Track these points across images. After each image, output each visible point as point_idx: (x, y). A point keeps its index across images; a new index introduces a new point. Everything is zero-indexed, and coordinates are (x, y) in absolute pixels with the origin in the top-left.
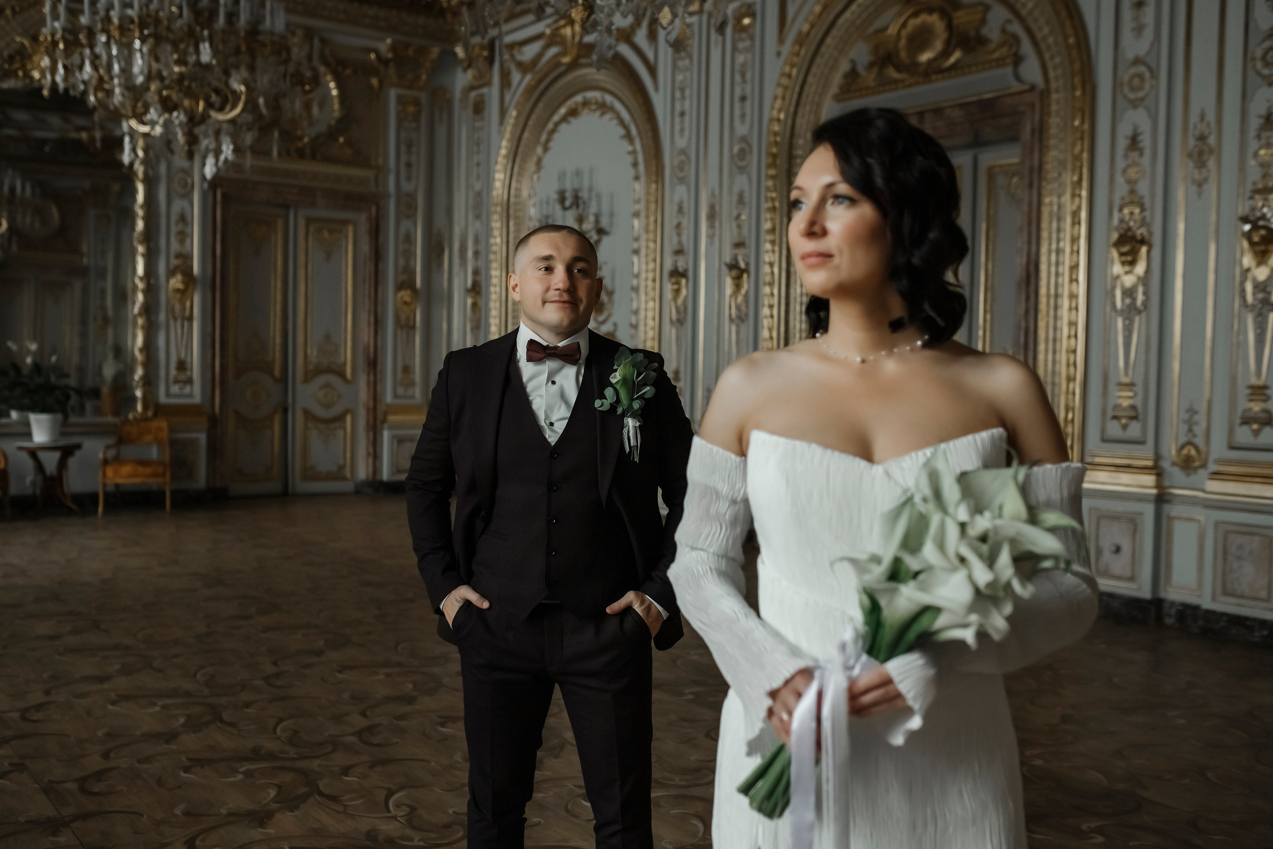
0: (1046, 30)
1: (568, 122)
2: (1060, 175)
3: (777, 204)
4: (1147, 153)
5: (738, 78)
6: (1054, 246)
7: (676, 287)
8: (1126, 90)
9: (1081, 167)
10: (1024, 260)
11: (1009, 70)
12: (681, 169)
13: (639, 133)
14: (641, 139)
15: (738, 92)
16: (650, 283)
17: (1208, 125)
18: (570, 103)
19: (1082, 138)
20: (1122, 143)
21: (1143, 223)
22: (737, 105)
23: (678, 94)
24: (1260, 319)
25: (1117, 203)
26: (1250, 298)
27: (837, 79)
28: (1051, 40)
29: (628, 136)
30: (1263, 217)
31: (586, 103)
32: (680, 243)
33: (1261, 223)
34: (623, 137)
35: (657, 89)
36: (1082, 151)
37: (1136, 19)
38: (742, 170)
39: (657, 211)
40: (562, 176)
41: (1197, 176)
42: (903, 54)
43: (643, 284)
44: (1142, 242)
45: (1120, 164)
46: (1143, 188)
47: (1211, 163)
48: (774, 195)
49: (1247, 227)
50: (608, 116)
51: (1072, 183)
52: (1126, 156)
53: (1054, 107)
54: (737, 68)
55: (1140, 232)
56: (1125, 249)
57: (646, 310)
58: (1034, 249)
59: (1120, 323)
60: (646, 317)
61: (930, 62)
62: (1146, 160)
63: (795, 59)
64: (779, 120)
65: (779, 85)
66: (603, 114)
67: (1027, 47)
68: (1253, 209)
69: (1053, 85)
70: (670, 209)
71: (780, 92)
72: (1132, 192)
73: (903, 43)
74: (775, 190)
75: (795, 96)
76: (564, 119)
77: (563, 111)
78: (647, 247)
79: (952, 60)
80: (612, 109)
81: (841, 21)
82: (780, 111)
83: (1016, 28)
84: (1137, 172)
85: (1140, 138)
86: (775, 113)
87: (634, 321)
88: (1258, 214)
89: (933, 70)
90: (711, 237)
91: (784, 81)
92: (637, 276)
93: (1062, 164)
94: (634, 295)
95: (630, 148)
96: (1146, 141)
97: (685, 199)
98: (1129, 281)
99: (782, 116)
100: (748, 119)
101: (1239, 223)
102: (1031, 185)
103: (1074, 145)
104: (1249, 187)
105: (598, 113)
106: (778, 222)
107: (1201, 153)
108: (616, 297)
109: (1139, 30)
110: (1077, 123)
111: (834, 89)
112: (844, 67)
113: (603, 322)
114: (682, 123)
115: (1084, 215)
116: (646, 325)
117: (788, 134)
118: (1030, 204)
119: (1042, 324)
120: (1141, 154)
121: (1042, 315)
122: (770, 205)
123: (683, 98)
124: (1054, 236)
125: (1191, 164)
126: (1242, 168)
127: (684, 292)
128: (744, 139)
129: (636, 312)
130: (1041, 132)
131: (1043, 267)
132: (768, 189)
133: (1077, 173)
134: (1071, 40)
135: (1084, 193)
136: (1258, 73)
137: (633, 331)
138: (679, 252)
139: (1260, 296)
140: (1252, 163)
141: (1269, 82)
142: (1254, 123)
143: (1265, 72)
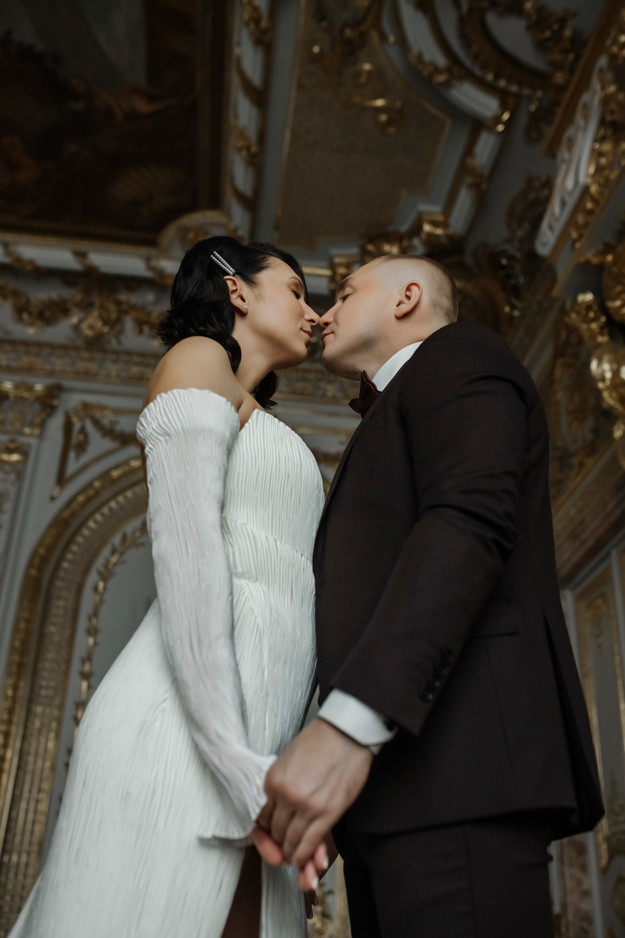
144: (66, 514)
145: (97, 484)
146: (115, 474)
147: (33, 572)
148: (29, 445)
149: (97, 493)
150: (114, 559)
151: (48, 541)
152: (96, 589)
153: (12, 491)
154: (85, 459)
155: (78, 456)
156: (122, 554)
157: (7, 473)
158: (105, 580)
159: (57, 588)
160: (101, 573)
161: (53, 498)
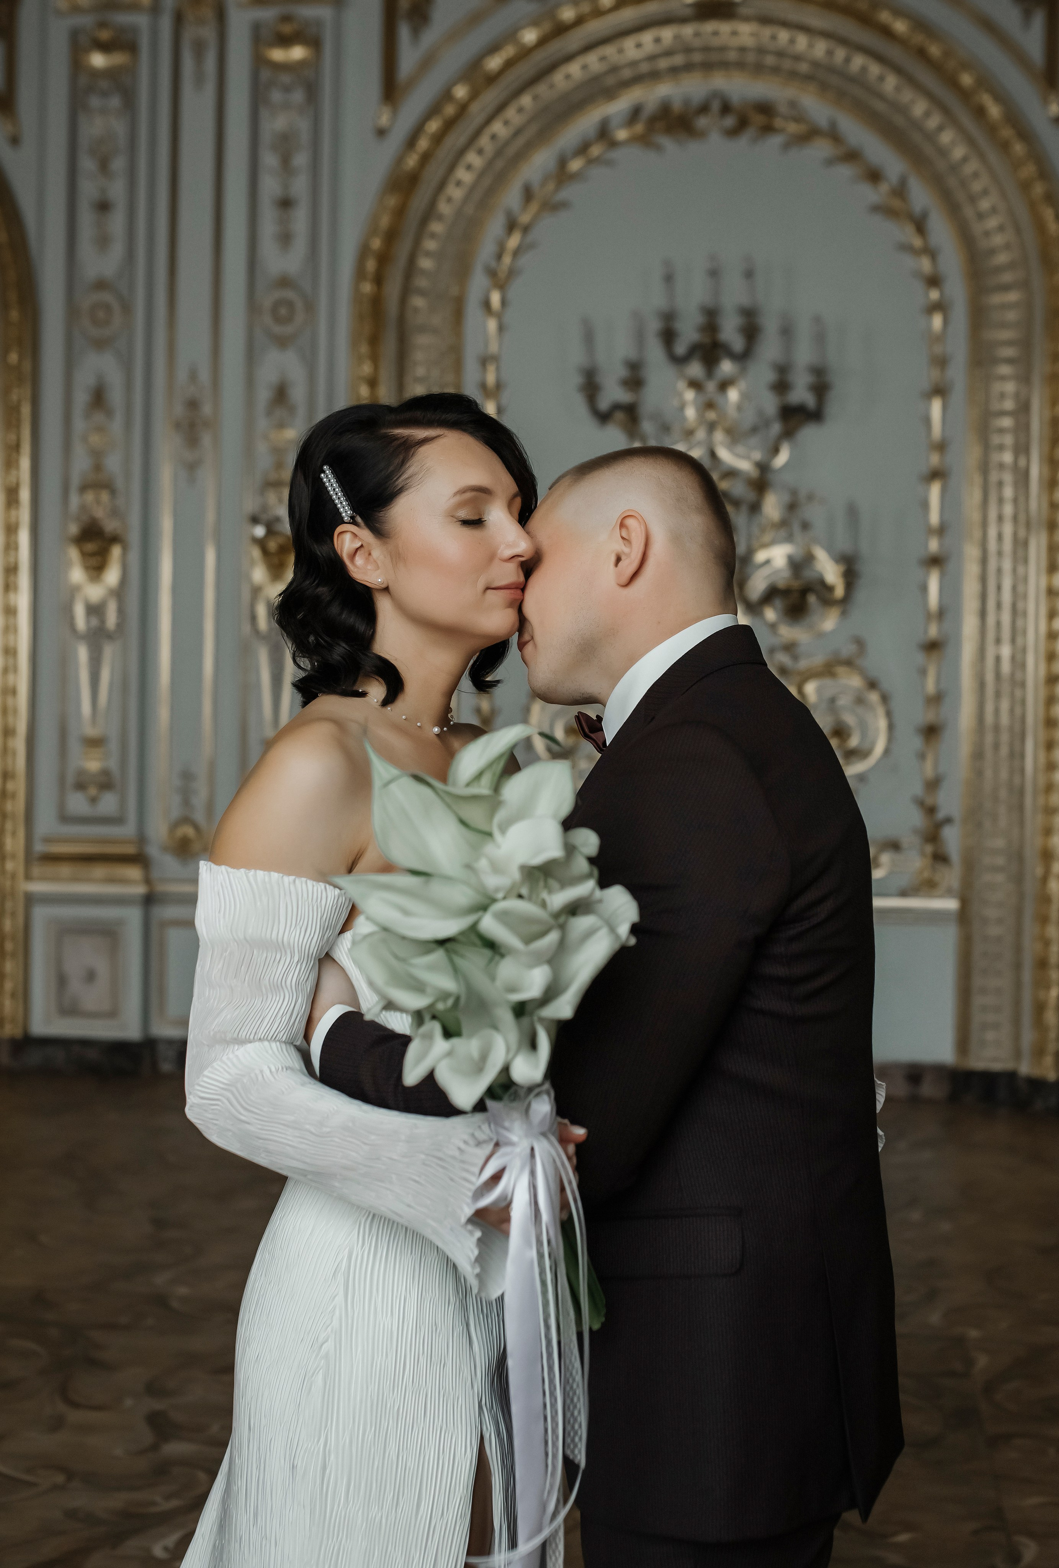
4: (119, 415)
8: (85, 322)
9: (18, 425)
17: (200, 388)
19: (20, 382)
20: (81, 398)
21: (115, 512)
25: (76, 481)
26: (264, 624)
30: (277, 519)
33: (277, 527)
36: (19, 402)
37: (98, 226)
41: (187, 457)
44: (115, 539)
45: (79, 424)
46: (113, 463)
47: (206, 440)
49: (260, 531)
51: (3, 445)
52: (87, 416)
55: (110, 526)
56: (90, 547)
59: (83, 653)
62: (117, 425)
68: (266, 507)
72: (98, 467)
84: (104, 441)
85: (107, 392)
88: (272, 514)
96: (115, 397)
98: (95, 592)
101: (247, 524)
104: (259, 477)
109: (103, 241)
110: (13, 357)
115: (25, 495)
120: (110, 416)
125: (178, 440)
126: (249, 450)
133: (13, 432)
135: (25, 463)
136: (266, 330)
140: (262, 448)
141: (282, 342)
142: (264, 395)
143: (277, 329)
144: (412, 161)
145: (461, 92)
146: (494, 63)
147: (367, 288)
148: (319, 23)
149: (463, 108)
150: (514, 241)
151: (385, 221)
152: (486, 305)
153: (304, 125)
154: (431, 36)
155: (416, 32)
156: (526, 229)
157: (287, 89)
158: (502, 287)
159: (416, 310)
160: (492, 273)
161: (381, 133)
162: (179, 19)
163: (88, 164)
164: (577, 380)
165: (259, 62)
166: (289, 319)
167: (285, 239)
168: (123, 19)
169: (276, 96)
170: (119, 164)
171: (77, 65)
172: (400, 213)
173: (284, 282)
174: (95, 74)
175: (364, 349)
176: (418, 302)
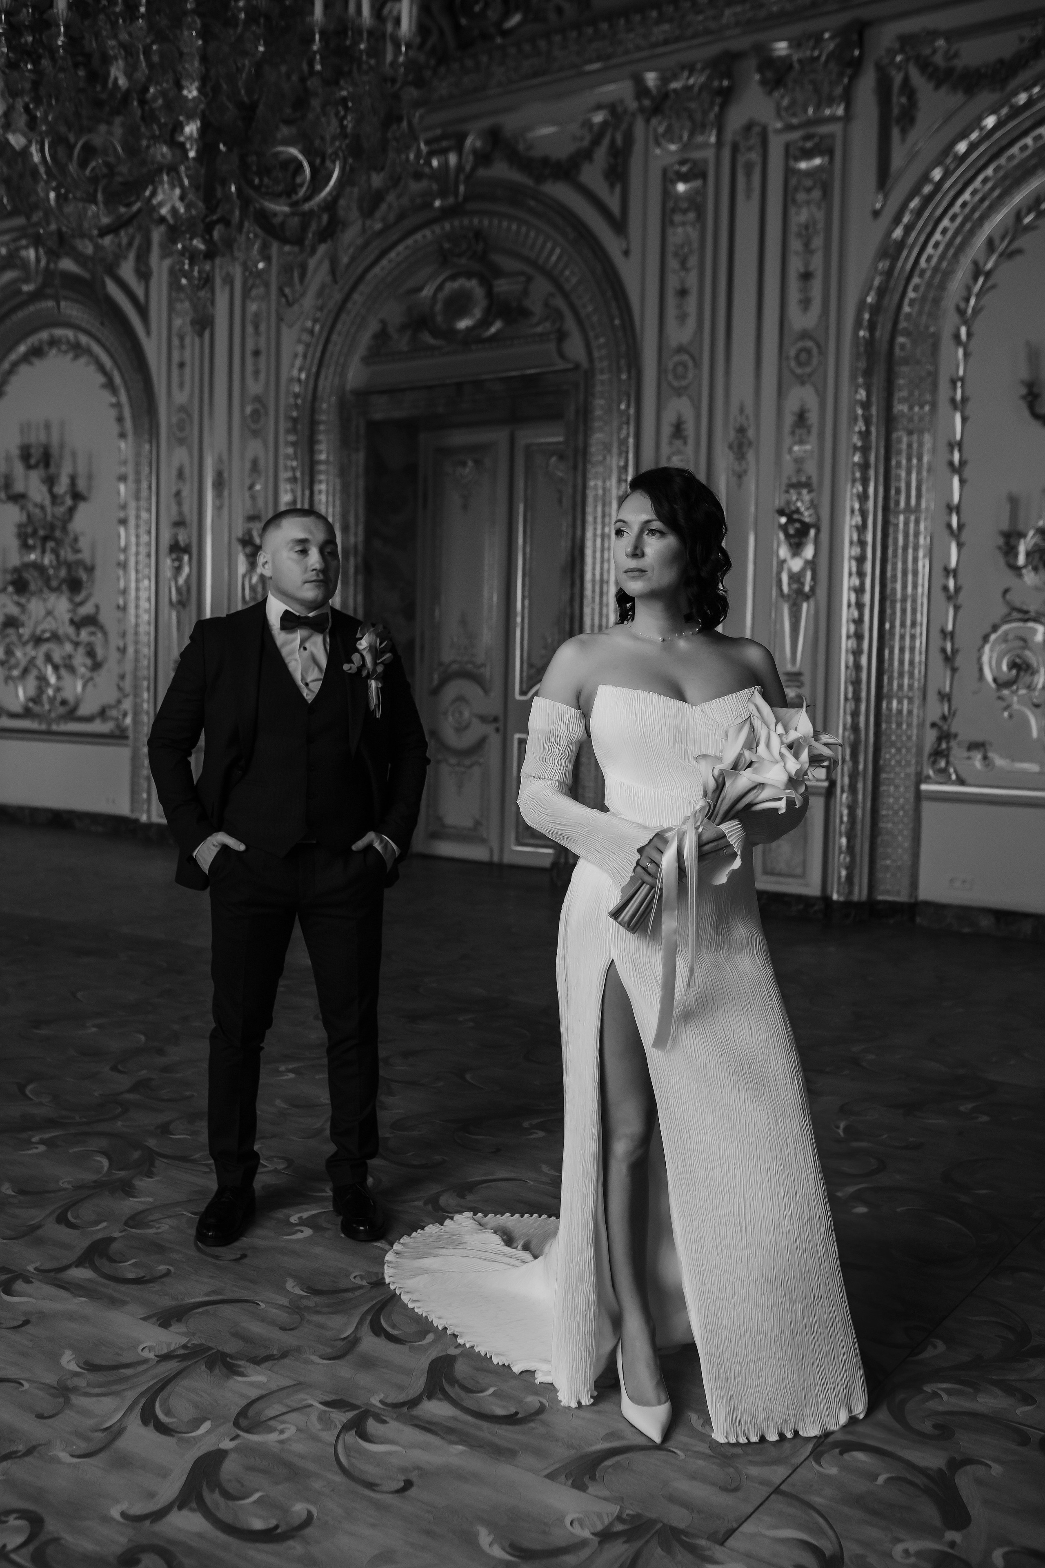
0: (590, 308)
1: (31, 363)
2: (605, 458)
3: (298, 474)
4: (691, 441)
5: (250, 329)
6: (599, 532)
7: (176, 564)
8: (670, 377)
9: (627, 452)
10: (569, 544)
11: (552, 346)
12: (181, 429)
13: (125, 383)
14: (128, 390)
15: (250, 345)
16: (142, 558)
17: (747, 418)
18: (33, 340)
19: (628, 423)
20: (667, 431)
22: (249, 360)
23: (176, 342)
24: (794, 609)
26: (785, 588)
27: (365, 339)
28: (595, 319)
29: (110, 385)
30: (797, 511)
31: (53, 342)
32: (181, 513)
33: (796, 516)
34: (104, 386)
35: (148, 333)
36: (628, 436)
37: (680, 307)
38: (255, 433)
39: (151, 476)
40: (25, 428)
41: (737, 468)
42: (439, 319)
43: (132, 560)
45: (666, 450)
47: (750, 456)
48: (295, 464)
49: (783, 520)
50: (83, 360)
51: (619, 468)
52: (671, 444)
53: (598, 388)
54: (249, 317)
57: (137, 589)
58: (579, 532)
60: (137, 598)
61: (468, 329)
62: (690, 449)
63: (318, 314)
64: (299, 380)
65: (299, 341)
66: (76, 357)
67: (570, 324)
68: (788, 503)
69: (598, 365)
70: (168, 475)
71: (300, 349)
73: (439, 307)
74: (295, 458)
75: (318, 355)
76: (26, 359)
77: (22, 349)
78: (138, 517)
79: (493, 330)
80: (89, 352)
81: (370, 276)
82: (301, 370)
83: (559, 302)
84: (682, 461)
85: (684, 426)
86: (295, 372)
87: (121, 602)
88: (793, 508)
89: (470, 339)
90: (218, 509)
91: (306, 337)
92: (125, 550)
93: (607, 448)
94: (121, 573)
95: (114, 400)
96: (689, 429)
97: (187, 463)
99: (303, 376)
100: (262, 376)
101: (776, 515)
102: (575, 468)
103: (620, 429)
104: (785, 481)
105: (70, 355)
106: (299, 494)
107: (740, 445)
108: (98, 573)
109: (682, 318)
110: (623, 406)
111: (361, 350)
112: (373, 327)
113: (82, 603)
114: (181, 376)
116: (137, 607)
117: (309, 396)
118: (575, 487)
119: (587, 611)
120: (685, 443)
121: (587, 601)
122: (289, 474)
123: (182, 346)
124: (599, 520)
125: (732, 456)
126: (778, 462)
127: (186, 570)
128: (257, 399)
129: (124, 592)
130: (585, 414)
131: (589, 552)
132: (287, 457)
133: (624, 455)
134: (617, 322)
136: (792, 372)
137: (120, 614)
138: (180, 523)
139: (795, 586)
140: (787, 458)
141: (802, 381)
142: (789, 420)
143: (799, 371)
144: (898, 233)
145: (937, 174)
146: (963, 147)
147: (864, 334)
148: (832, 136)
149: (939, 187)
150: (979, 285)
151: (877, 282)
152: (957, 337)
153: (820, 215)
154: (914, 134)
155: (904, 132)
156: (988, 275)
157: (809, 190)
158: (965, 322)
159: (903, 347)
160: (961, 312)
161: (876, 214)
162: (735, 149)
163: (673, 263)
164: (1023, 391)
165: (789, 172)
166: (808, 363)
167: (806, 303)
168: (697, 155)
169: (801, 196)
170: (693, 261)
171: (667, 193)
172: (889, 273)
173: (805, 335)
174: (678, 197)
175: (860, 380)
176: (901, 340)
